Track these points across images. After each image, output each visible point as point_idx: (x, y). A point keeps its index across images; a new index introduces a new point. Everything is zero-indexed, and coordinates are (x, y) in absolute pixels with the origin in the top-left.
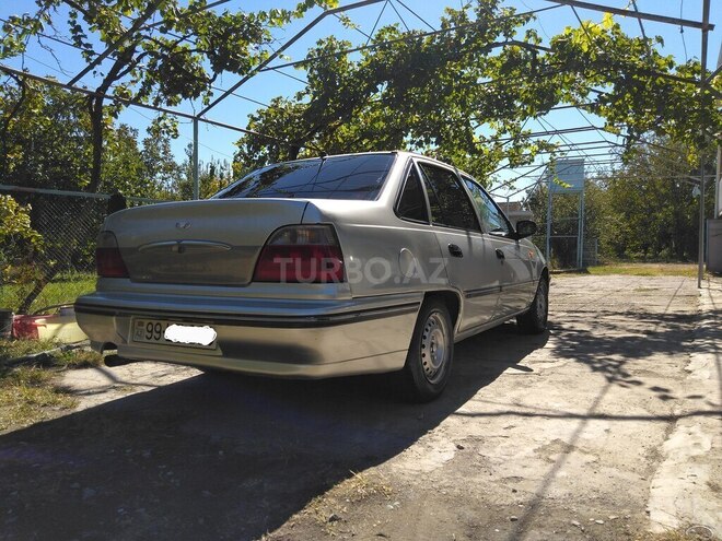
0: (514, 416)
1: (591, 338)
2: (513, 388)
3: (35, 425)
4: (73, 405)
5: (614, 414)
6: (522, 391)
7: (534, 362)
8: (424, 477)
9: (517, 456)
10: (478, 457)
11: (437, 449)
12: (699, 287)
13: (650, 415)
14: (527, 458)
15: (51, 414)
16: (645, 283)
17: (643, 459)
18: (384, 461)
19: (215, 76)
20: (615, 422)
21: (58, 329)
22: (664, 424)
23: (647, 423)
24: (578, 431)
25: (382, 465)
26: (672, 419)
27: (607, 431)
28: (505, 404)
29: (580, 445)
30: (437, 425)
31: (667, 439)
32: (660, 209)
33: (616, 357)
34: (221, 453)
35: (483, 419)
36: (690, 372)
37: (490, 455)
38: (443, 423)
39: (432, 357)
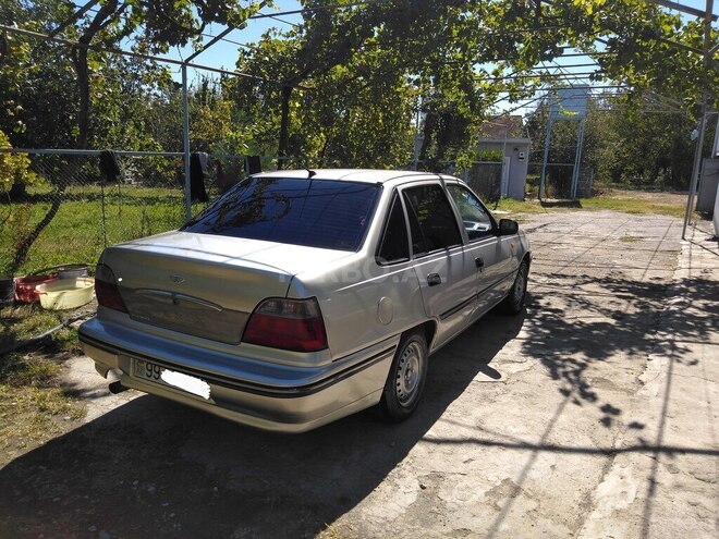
0: (474, 446)
1: (562, 323)
2: (480, 404)
3: (51, 443)
4: (83, 414)
5: (564, 444)
6: (488, 408)
7: (504, 361)
8: (388, 527)
9: (469, 501)
10: (436, 499)
11: (403, 489)
12: (683, 238)
13: (594, 447)
14: (478, 503)
15: (64, 427)
16: (633, 225)
17: (576, 507)
18: (355, 505)
19: (203, 26)
20: (562, 455)
21: (59, 297)
22: (603, 459)
23: (588, 457)
24: (528, 468)
25: (353, 510)
26: (610, 453)
27: (553, 467)
28: (469, 427)
29: (525, 486)
30: (406, 455)
31: (602, 481)
32: (660, 134)
33: (579, 357)
34: (216, 488)
35: (446, 448)
36: (642, 383)
37: (448, 499)
38: (410, 452)
39: (407, 381)
